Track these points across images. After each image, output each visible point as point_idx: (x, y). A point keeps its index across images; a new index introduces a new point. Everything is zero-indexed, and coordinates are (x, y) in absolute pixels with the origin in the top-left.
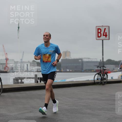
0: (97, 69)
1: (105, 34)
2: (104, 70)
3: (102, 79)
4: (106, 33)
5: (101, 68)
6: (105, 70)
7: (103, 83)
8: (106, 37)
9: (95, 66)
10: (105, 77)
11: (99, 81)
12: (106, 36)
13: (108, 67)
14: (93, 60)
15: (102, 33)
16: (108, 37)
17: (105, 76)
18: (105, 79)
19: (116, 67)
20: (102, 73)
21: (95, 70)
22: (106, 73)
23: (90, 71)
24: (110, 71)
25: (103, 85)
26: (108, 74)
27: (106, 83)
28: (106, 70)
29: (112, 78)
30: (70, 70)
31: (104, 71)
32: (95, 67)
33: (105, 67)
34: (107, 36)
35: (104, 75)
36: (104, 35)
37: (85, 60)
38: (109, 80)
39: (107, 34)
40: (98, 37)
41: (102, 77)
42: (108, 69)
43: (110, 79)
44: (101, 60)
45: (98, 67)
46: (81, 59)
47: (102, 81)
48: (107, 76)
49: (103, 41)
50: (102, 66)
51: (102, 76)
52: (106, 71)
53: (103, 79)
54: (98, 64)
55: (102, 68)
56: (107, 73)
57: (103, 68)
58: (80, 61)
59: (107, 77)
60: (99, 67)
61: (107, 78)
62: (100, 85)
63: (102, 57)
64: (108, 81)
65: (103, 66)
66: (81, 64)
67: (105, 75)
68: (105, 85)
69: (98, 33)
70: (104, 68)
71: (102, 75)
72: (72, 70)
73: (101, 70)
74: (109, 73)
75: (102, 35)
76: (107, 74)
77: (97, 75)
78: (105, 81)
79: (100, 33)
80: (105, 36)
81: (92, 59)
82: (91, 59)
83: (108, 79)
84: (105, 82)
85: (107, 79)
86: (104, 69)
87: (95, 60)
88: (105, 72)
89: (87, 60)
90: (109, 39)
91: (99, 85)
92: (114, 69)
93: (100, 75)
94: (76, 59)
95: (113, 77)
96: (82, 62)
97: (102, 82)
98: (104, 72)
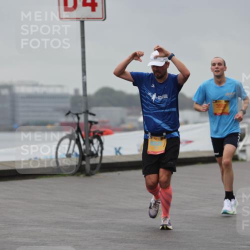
0: (63, 119)
1: (89, 0)
2: (89, 125)
3: (82, 157)
5: (79, 118)
6: (94, 125)
7: (88, 168)
8: (93, 10)
9: (58, 110)
10: (93, 149)
12: (93, 5)
13: (103, 115)
14: (51, 91)
16: (99, 9)
17: (93, 144)
18: (94, 155)
19: (129, 114)
20: (83, 133)
22: (96, 134)
23: (42, 125)
24: (109, 127)
27: (98, 168)
28: (96, 123)
29: (117, 151)
31: (91, 127)
33: (94, 115)
34: (97, 8)
35: (91, 142)
36: (85, 4)
37: (21, 90)
38: (107, 157)
40: (67, 9)
41: (83, 147)
42: (103, 122)
43: (112, 157)
44: (76, 91)
45: (70, 115)
46: (10, 87)
47: (84, 163)
48: (101, 143)
49: (82, 23)
50: (83, 110)
51: (84, 144)
53: (88, 156)
54: (67, 105)
55: (82, 117)
56: (102, 133)
57: (86, 118)
58: (5, 92)
59: (102, 149)
60: (74, 114)
61: (101, 153)
62: (78, 175)
63: (83, 79)
64: (104, 161)
65: (87, 112)
66: (7, 105)
67: (95, 141)
68: (93, 177)
70: (90, 118)
71: (82, 142)
73: (78, 124)
74: (108, 134)
75: (80, 3)
76: (102, 138)
78: (93, 161)
80: (89, 8)
81: (48, 86)
82: (42, 86)
83: (105, 154)
84: (94, 167)
85: (99, 155)
86: (91, 122)
87: (58, 91)
88: (92, 130)
89: (30, 90)
90: (104, 18)
92: (123, 122)
93: (78, 141)
95: (120, 148)
96: (14, 98)
97: (84, 165)
98: (90, 132)
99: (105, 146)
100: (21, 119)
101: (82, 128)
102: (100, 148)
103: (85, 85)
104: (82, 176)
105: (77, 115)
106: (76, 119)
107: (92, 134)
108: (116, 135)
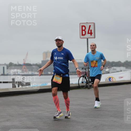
1: (90, 32)
3: (87, 83)
4: (91, 30)
5: (86, 70)
7: (89, 86)
8: (91, 35)
9: (80, 67)
10: (90, 80)
11: (84, 84)
12: (91, 34)
15: (87, 30)
16: (93, 35)
20: (87, 75)
23: (74, 73)
25: (89, 89)
30: (51, 73)
36: (88, 33)
39: (93, 32)
40: (83, 35)
41: (87, 80)
45: (83, 69)
47: (87, 85)
49: (87, 39)
50: (87, 67)
51: (88, 78)
53: (89, 82)
54: (83, 66)
55: (87, 70)
57: (88, 70)
62: (86, 89)
65: (89, 68)
69: (82, 30)
71: (87, 78)
73: (86, 72)
75: (87, 33)
77: (82, 78)
79: (84, 30)
87: (80, 61)
90: (95, 37)
91: (84, 89)
93: (85, 78)
101: (87, 74)
104: (87, 89)
105: (85, 69)
106: (85, 71)
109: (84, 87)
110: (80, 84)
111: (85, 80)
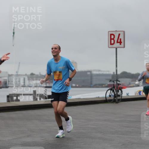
0: (109, 83)
1: (119, 41)
2: (118, 85)
3: (115, 96)
4: (120, 39)
5: (114, 83)
6: (119, 85)
7: (117, 100)
8: (120, 44)
9: (107, 79)
10: (119, 94)
11: (112, 98)
12: (120, 43)
14: (105, 73)
15: (116, 39)
16: (122, 44)
18: (119, 96)
19: (132, 81)
20: (115, 88)
21: (107, 85)
23: (101, 86)
24: (125, 86)
25: (117, 103)
26: (123, 90)
28: (120, 84)
29: (127, 94)
30: (76, 85)
31: (118, 86)
32: (106, 81)
33: (119, 81)
35: (118, 91)
36: (117, 42)
37: (94, 73)
39: (122, 41)
40: (111, 44)
41: (115, 93)
42: (123, 84)
43: (125, 96)
44: (114, 73)
45: (111, 81)
46: (90, 72)
47: (115, 98)
48: (122, 92)
49: (116, 49)
50: (116, 79)
51: (116, 92)
52: (121, 86)
53: (117, 96)
54: (111, 78)
55: (115, 82)
56: (122, 88)
57: (117, 82)
58: (89, 73)
59: (122, 94)
61: (122, 95)
62: (113, 103)
63: (116, 69)
64: (123, 98)
65: (117, 80)
66: (89, 78)
67: (120, 91)
68: (119, 103)
69: (111, 39)
70: (118, 82)
71: (115, 91)
72: (79, 85)
73: (114, 85)
74: (124, 88)
75: (116, 42)
77: (109, 91)
78: (119, 98)
79: (113, 39)
80: (119, 44)
81: (104, 71)
82: (102, 71)
83: (123, 95)
84: (119, 100)
85: (121, 96)
86: (118, 84)
87: (107, 73)
88: (119, 87)
89: (97, 73)
90: (124, 47)
91: (112, 103)
92: (130, 84)
93: (113, 91)
94: (83, 71)
95: (128, 93)
96: (92, 76)
99: (123, 93)
100: (94, 83)
102: (121, 93)
103: (117, 71)
104: (115, 103)
105: (113, 81)
106: (113, 83)
107: (118, 88)
108: (127, 89)
109: (112, 102)
110: (107, 98)
111: (113, 94)
